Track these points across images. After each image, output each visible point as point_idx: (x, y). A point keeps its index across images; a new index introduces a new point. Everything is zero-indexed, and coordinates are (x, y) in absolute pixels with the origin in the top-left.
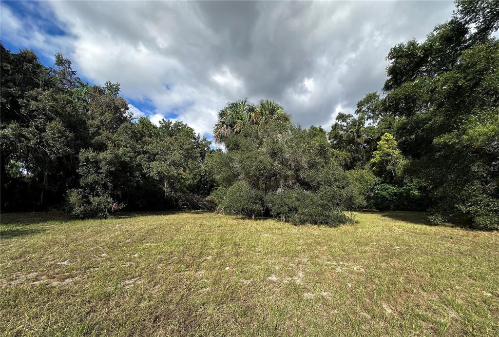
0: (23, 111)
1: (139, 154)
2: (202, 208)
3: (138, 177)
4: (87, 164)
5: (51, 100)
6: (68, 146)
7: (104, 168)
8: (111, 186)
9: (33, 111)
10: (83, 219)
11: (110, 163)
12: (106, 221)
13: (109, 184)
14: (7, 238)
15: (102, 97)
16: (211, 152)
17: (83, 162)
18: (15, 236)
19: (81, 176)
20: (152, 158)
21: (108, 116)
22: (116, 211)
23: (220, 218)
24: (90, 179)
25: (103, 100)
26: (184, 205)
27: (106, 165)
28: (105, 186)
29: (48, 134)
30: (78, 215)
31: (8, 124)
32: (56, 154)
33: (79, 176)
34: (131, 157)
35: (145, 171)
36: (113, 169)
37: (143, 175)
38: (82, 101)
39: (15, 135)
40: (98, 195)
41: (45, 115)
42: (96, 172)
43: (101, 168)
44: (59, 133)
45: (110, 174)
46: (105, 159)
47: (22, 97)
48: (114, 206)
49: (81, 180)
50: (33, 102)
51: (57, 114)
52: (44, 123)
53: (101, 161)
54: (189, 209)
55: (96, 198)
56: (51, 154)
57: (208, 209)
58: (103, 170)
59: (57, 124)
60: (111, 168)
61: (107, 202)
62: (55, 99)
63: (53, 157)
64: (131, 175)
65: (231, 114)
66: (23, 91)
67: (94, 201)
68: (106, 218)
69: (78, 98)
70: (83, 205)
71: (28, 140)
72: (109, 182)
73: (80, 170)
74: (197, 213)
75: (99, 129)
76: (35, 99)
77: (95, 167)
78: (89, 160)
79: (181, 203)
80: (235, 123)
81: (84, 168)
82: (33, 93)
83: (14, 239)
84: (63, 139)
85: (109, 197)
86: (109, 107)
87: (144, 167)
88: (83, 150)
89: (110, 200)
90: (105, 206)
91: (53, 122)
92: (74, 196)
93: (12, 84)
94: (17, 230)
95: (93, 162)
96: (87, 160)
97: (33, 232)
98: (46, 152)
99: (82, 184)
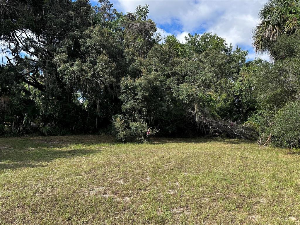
0: (82, 49)
1: (168, 76)
2: (238, 137)
3: (168, 101)
4: (126, 91)
5: (100, 35)
6: (112, 75)
7: (140, 94)
8: (146, 111)
9: (88, 48)
10: (125, 142)
11: (144, 89)
12: (143, 145)
13: (144, 110)
14: (79, 155)
15: (135, 23)
16: (247, 65)
17: (123, 89)
18: (84, 154)
19: (122, 103)
20: (182, 79)
21: (140, 41)
22: (150, 136)
23: (266, 150)
24: (129, 105)
25: (136, 25)
26: (215, 132)
27: (141, 91)
28: (140, 112)
29: (98, 66)
30: (122, 139)
31: (75, 62)
32: (104, 84)
33: (120, 103)
34: (161, 81)
35: (174, 94)
36: (147, 95)
37: (173, 99)
38: (119, 31)
39: (79, 70)
40: (135, 120)
41: (96, 49)
42: (133, 98)
43: (137, 94)
44: (106, 64)
45: (145, 99)
46: (140, 85)
47: (81, 37)
48: (149, 131)
49: (122, 106)
50: (88, 40)
51: (104, 47)
52: (96, 57)
53: (137, 87)
54: (222, 137)
55: (134, 123)
56: (100, 83)
57: (246, 138)
58: (139, 96)
59: (104, 57)
60: (146, 93)
61: (143, 127)
62: (102, 34)
63: (102, 86)
64: (162, 99)
65: (278, 9)
66: (81, 32)
67: (133, 126)
68: (142, 143)
69: (116, 29)
70: (125, 130)
71: (87, 73)
72: (144, 107)
73: (121, 97)
74: (233, 143)
75: (134, 55)
76: (89, 37)
77: (132, 93)
78: (128, 87)
79: (212, 130)
80: (285, 20)
81: (124, 94)
82: (87, 32)
83: (84, 157)
84: (108, 70)
85: (145, 122)
86: (140, 31)
87: (173, 90)
88: (123, 78)
89: (145, 125)
90: (142, 131)
91: (102, 55)
92: (118, 121)
93: (74, 28)
94: (83, 150)
95: (131, 88)
96: (126, 87)
97: (94, 152)
98: (97, 82)
99: (123, 110)
